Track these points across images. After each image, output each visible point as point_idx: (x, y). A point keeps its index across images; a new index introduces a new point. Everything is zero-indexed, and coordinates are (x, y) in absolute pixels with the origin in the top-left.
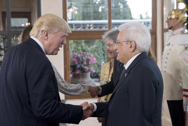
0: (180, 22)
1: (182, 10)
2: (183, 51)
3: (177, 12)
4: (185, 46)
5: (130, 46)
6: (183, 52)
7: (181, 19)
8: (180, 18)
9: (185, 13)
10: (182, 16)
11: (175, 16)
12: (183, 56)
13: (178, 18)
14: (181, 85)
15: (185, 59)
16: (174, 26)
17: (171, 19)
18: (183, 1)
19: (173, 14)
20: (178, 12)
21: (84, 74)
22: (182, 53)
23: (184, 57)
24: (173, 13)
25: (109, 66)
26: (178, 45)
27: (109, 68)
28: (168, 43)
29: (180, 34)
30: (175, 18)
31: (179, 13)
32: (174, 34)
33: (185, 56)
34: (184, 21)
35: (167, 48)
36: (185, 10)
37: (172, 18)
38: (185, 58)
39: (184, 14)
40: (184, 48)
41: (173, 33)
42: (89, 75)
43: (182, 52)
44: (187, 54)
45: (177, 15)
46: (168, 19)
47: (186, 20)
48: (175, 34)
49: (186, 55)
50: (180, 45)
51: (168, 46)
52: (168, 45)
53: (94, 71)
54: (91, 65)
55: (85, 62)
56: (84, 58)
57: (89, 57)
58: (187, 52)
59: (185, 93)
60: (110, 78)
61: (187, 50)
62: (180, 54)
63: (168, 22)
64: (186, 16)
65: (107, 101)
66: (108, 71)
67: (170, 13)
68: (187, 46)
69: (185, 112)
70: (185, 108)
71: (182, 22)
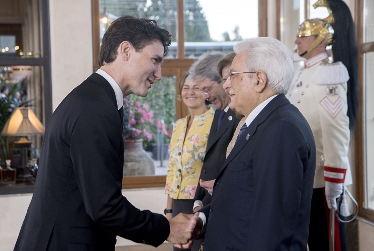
0: (321, 43)
1: (323, 21)
2: (326, 97)
3: (314, 24)
4: (329, 88)
5: (256, 82)
6: (326, 99)
7: (321, 38)
8: (321, 36)
9: (330, 25)
10: (323, 31)
11: (311, 32)
12: (326, 105)
13: (316, 36)
14: (323, 159)
15: (330, 112)
16: (309, 51)
17: (303, 37)
18: (325, 4)
19: (308, 29)
20: (316, 25)
21: (130, 142)
22: (323, 100)
23: (327, 107)
24: (307, 25)
25: (185, 125)
26: (317, 85)
27: (185, 129)
28: (298, 82)
29: (321, 64)
30: (311, 36)
31: (318, 26)
32: (309, 64)
33: (330, 106)
34: (329, 42)
35: (296, 91)
36: (329, 21)
37: (306, 35)
38: (330, 110)
39: (327, 28)
40: (328, 91)
41: (307, 64)
42: (141, 144)
43: (324, 99)
44: (333, 102)
45: (315, 30)
46: (298, 37)
47: (331, 40)
48: (311, 65)
49: (330, 104)
50: (321, 85)
51: (298, 88)
52: (298, 86)
53: (150, 136)
54: (144, 125)
55: (133, 120)
56: (131, 112)
57: (140, 109)
58: (333, 98)
59: (327, 174)
60: (185, 147)
61: (333, 94)
62: (320, 102)
63: (298, 42)
64: (331, 31)
65: (181, 190)
66: (184, 134)
67: (303, 26)
68: (334, 86)
69: (329, 209)
70: (330, 201)
71: (323, 43)
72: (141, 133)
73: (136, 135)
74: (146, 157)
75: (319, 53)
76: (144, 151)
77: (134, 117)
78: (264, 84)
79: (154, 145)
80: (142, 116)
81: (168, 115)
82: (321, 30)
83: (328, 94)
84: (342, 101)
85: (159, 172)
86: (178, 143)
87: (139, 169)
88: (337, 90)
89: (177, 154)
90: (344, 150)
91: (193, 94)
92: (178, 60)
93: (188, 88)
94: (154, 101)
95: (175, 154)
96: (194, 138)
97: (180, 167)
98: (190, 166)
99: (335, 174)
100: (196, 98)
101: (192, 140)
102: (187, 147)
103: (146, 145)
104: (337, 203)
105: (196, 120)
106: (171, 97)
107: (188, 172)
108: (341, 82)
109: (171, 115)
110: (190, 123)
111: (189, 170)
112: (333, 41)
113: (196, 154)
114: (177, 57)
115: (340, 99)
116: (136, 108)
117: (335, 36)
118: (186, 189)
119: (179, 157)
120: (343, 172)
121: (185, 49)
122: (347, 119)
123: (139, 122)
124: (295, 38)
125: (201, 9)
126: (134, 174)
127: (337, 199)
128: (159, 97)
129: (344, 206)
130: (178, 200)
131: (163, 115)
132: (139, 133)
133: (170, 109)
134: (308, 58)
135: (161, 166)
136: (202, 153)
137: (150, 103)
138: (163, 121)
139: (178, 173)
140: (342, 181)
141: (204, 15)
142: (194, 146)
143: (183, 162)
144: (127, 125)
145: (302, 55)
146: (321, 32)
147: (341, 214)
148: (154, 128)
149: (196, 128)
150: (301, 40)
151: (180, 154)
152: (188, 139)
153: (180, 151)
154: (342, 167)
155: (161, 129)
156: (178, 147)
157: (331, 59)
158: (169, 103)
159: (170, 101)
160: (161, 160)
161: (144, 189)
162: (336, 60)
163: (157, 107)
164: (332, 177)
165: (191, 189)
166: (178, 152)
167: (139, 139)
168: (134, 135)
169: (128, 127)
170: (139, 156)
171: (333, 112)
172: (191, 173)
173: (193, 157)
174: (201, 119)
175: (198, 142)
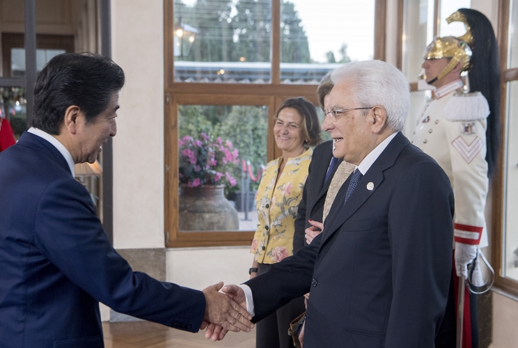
0: (455, 68)
1: (459, 39)
2: (459, 136)
3: (447, 43)
4: (464, 124)
5: (373, 120)
6: (460, 139)
7: (456, 61)
9: (467, 46)
10: (459, 53)
11: (444, 53)
12: (458, 146)
13: (449, 59)
15: (464, 155)
16: (439, 78)
17: (433, 59)
18: (462, 19)
19: (440, 49)
20: (450, 45)
21: (209, 189)
22: (456, 141)
23: (461, 149)
24: (439, 45)
25: (277, 170)
26: (449, 120)
27: (276, 174)
28: (425, 117)
29: (454, 95)
30: (442, 58)
31: (453, 47)
32: (439, 94)
33: (464, 147)
34: (464, 66)
35: (422, 128)
36: (466, 41)
37: (436, 57)
38: (464, 153)
39: (464, 48)
40: (462, 128)
42: (222, 191)
43: (457, 138)
44: (469, 143)
45: (448, 51)
46: (426, 59)
47: (468, 64)
48: (441, 95)
49: (465, 145)
50: (454, 121)
51: (424, 124)
52: (424, 122)
53: (233, 181)
54: (227, 167)
55: (213, 160)
56: (210, 149)
57: (222, 147)
58: (469, 138)
59: (457, 233)
60: (274, 198)
61: (469, 133)
62: (452, 142)
63: (426, 66)
64: (469, 52)
65: (267, 252)
66: (274, 181)
67: (433, 46)
68: (471, 123)
69: (458, 278)
70: (459, 267)
71: (458, 68)
72: (222, 177)
73: (216, 180)
74: (228, 207)
75: (452, 80)
76: (226, 200)
77: (214, 156)
78: (384, 122)
79: (237, 192)
80: (224, 156)
81: (256, 155)
82: (456, 51)
83: (462, 133)
84: (480, 141)
85: (244, 227)
86: (267, 192)
87: (218, 222)
88: (474, 128)
89: (265, 206)
90: (480, 204)
92: (271, 86)
93: (281, 123)
94: (238, 137)
95: (262, 206)
96: (285, 187)
97: (268, 223)
98: (280, 223)
99: (468, 233)
100: (290, 138)
101: (282, 190)
102: (277, 199)
103: (227, 193)
104: (468, 269)
105: (290, 163)
106: (260, 133)
107: (277, 230)
108: (479, 117)
109: (259, 155)
110: (282, 166)
111: (278, 228)
112: (470, 65)
113: (286, 208)
114: (270, 82)
115: (478, 139)
116: (217, 146)
117: (473, 59)
118: (273, 251)
119: (266, 211)
120: (478, 232)
121: (281, 71)
122: (486, 165)
123: (220, 163)
124: (423, 61)
125: (300, 21)
126: (213, 229)
127: (468, 265)
128: (245, 132)
129: (477, 273)
130: (263, 264)
131: (250, 155)
132: (220, 177)
133: (258, 147)
134: (438, 86)
135: (246, 219)
136: (294, 207)
137: (234, 139)
138: (249, 163)
139: (265, 231)
140: (476, 242)
141: (304, 29)
142: (285, 198)
143: (271, 217)
144: (205, 167)
145: (430, 83)
146: (456, 53)
147: (473, 283)
148: (238, 171)
149: (289, 174)
150: (429, 63)
151: (267, 206)
152: (278, 188)
153: (269, 203)
154: (477, 225)
155: (246, 172)
156: (267, 198)
157: (466, 88)
158: (258, 140)
159: (259, 137)
160: (245, 211)
161: (225, 247)
162: (473, 90)
163: (242, 145)
164: (464, 237)
165: (279, 252)
166: (266, 204)
167: (220, 184)
168: (214, 180)
169: (207, 168)
170: (220, 206)
171: (469, 155)
172: (280, 231)
173: (283, 211)
174: (295, 162)
175: (289, 193)
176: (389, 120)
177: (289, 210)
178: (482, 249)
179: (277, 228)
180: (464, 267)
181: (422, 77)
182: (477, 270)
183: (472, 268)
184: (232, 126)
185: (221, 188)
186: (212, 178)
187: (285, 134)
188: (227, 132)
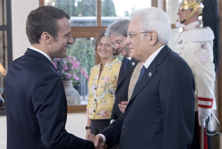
0: (195, 14)
2: (199, 50)
3: (190, 1)
4: (201, 44)
5: (150, 39)
6: (199, 52)
7: (195, 11)
8: (195, 9)
9: (201, 2)
10: (197, 6)
11: (189, 7)
12: (199, 56)
13: (192, 10)
14: (196, 92)
15: (202, 61)
16: (187, 19)
17: (183, 10)
19: (186, 5)
21: (64, 83)
22: (197, 53)
23: (200, 57)
24: (186, 2)
26: (193, 42)
28: (179, 41)
29: (195, 28)
30: (188, 9)
31: (193, 3)
32: (187, 28)
33: (201, 56)
34: (200, 13)
35: (178, 46)
37: (185, 9)
38: (202, 59)
39: (199, 4)
40: (200, 46)
41: (185, 28)
42: (71, 84)
43: (197, 51)
44: (204, 54)
45: (191, 6)
46: (179, 10)
47: (202, 12)
48: (188, 29)
49: (202, 55)
50: (195, 42)
51: (179, 44)
52: (179, 43)
53: (77, 79)
54: (74, 71)
55: (66, 67)
56: (65, 62)
57: (71, 60)
58: (204, 51)
59: (200, 102)
60: (99, 84)
61: (204, 48)
62: (195, 54)
63: (179, 14)
64: (202, 6)
65: (96, 113)
66: (98, 75)
67: (182, 3)
68: (204, 43)
69: (200, 127)
70: (201, 121)
71: (197, 14)
72: (71, 77)
73: (68, 78)
74: (75, 92)
75: (193, 21)
76: (74, 89)
77: (67, 65)
78: (156, 39)
79: (79, 85)
80: (72, 65)
82: (195, 5)
83: (200, 48)
84: (210, 53)
85: (83, 103)
86: (94, 82)
88: (206, 46)
89: (94, 89)
90: (211, 86)
91: (105, 50)
92: (97, 27)
93: (102, 44)
94: (79, 56)
95: (92, 89)
96: (105, 78)
97: (96, 97)
98: (103, 97)
99: (206, 102)
100: (107, 52)
101: (104, 79)
102: (101, 84)
103: (74, 86)
104: (205, 122)
105: (107, 65)
106: (90, 53)
107: (101, 101)
108: (209, 40)
109: (90, 65)
110: (102, 68)
112: (203, 13)
113: (107, 88)
115: (209, 51)
116: (68, 60)
117: (204, 10)
118: (100, 113)
119: (95, 91)
120: (211, 101)
122: (213, 65)
123: (70, 69)
124: (178, 11)
127: (205, 120)
128: (82, 53)
129: (210, 124)
130: (94, 120)
131: (86, 66)
132: (70, 76)
133: (90, 61)
134: (186, 24)
135: (84, 99)
136: (111, 88)
137: (76, 57)
138: (85, 70)
139: (94, 102)
140: (210, 107)
142: (106, 83)
143: (98, 94)
144: (62, 71)
145: (182, 22)
146: (195, 7)
148: (79, 74)
149: (107, 71)
150: (181, 12)
151: (96, 89)
152: (101, 79)
153: (96, 87)
154: (210, 98)
155: (84, 74)
156: (95, 84)
158: (89, 57)
159: (90, 56)
160: (83, 95)
162: (205, 26)
163: (81, 60)
164: (203, 104)
165: (104, 112)
166: (95, 87)
167: (70, 80)
168: (67, 78)
169: (63, 72)
170: (71, 92)
171: (204, 60)
172: (103, 101)
173: (105, 90)
174: (110, 65)
175: (108, 81)
176: (159, 38)
177: (109, 90)
178: (213, 111)
179: (101, 100)
180: (203, 121)
181: (178, 20)
182: (210, 122)
183: (208, 121)
184: (75, 51)
185: (71, 82)
186: (66, 77)
187: (104, 50)
188: (73, 53)
